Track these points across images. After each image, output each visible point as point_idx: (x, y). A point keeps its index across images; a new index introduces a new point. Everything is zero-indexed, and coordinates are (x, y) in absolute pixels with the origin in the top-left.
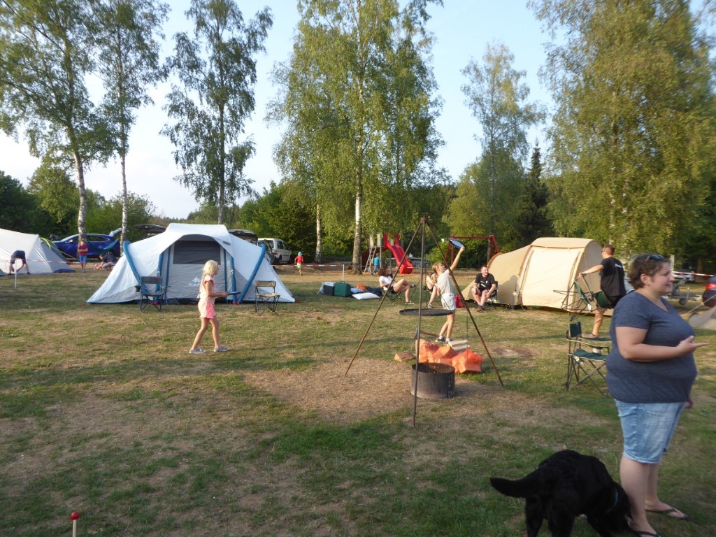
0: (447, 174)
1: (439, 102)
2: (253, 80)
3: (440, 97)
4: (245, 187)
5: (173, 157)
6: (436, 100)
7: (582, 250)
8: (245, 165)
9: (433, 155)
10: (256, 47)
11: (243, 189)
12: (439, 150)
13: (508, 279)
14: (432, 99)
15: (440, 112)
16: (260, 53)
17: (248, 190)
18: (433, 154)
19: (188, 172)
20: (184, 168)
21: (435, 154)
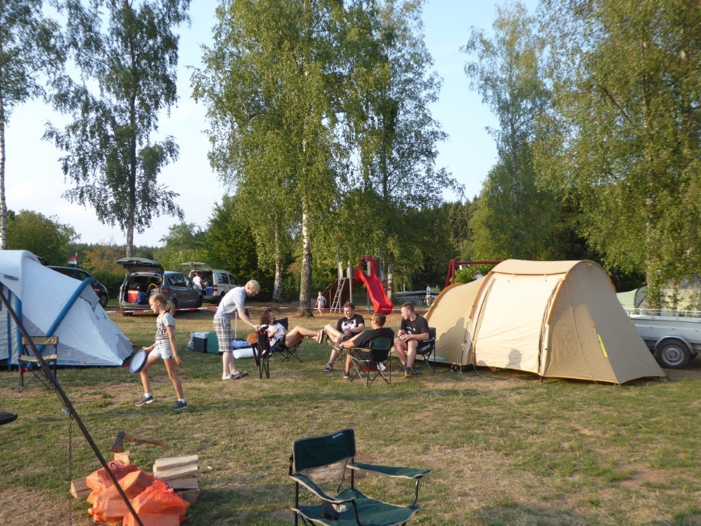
0: (450, 177)
1: (436, 81)
2: (174, 60)
3: (436, 74)
4: (165, 202)
5: (61, 165)
6: (432, 79)
7: (563, 277)
8: (159, 170)
9: (431, 155)
10: (178, 18)
11: (163, 205)
12: (438, 146)
13: (454, 325)
14: (425, 78)
15: (437, 95)
16: (184, 24)
17: (169, 206)
18: (430, 152)
19: (82, 183)
20: (77, 179)
21: (433, 150)
